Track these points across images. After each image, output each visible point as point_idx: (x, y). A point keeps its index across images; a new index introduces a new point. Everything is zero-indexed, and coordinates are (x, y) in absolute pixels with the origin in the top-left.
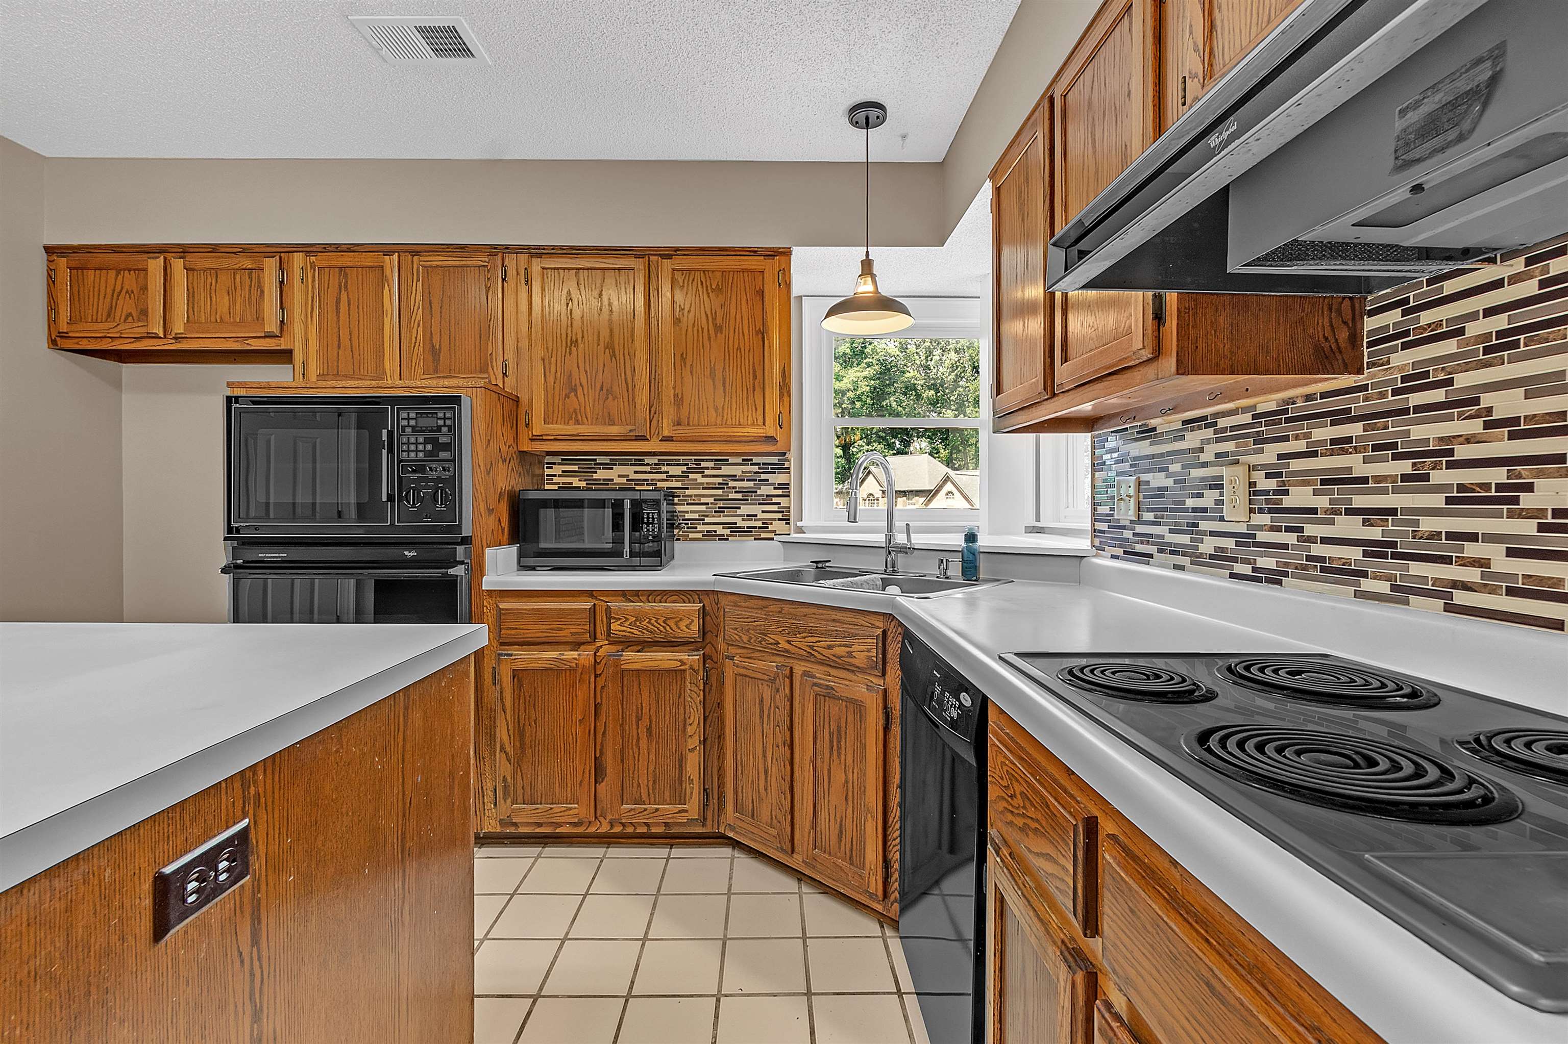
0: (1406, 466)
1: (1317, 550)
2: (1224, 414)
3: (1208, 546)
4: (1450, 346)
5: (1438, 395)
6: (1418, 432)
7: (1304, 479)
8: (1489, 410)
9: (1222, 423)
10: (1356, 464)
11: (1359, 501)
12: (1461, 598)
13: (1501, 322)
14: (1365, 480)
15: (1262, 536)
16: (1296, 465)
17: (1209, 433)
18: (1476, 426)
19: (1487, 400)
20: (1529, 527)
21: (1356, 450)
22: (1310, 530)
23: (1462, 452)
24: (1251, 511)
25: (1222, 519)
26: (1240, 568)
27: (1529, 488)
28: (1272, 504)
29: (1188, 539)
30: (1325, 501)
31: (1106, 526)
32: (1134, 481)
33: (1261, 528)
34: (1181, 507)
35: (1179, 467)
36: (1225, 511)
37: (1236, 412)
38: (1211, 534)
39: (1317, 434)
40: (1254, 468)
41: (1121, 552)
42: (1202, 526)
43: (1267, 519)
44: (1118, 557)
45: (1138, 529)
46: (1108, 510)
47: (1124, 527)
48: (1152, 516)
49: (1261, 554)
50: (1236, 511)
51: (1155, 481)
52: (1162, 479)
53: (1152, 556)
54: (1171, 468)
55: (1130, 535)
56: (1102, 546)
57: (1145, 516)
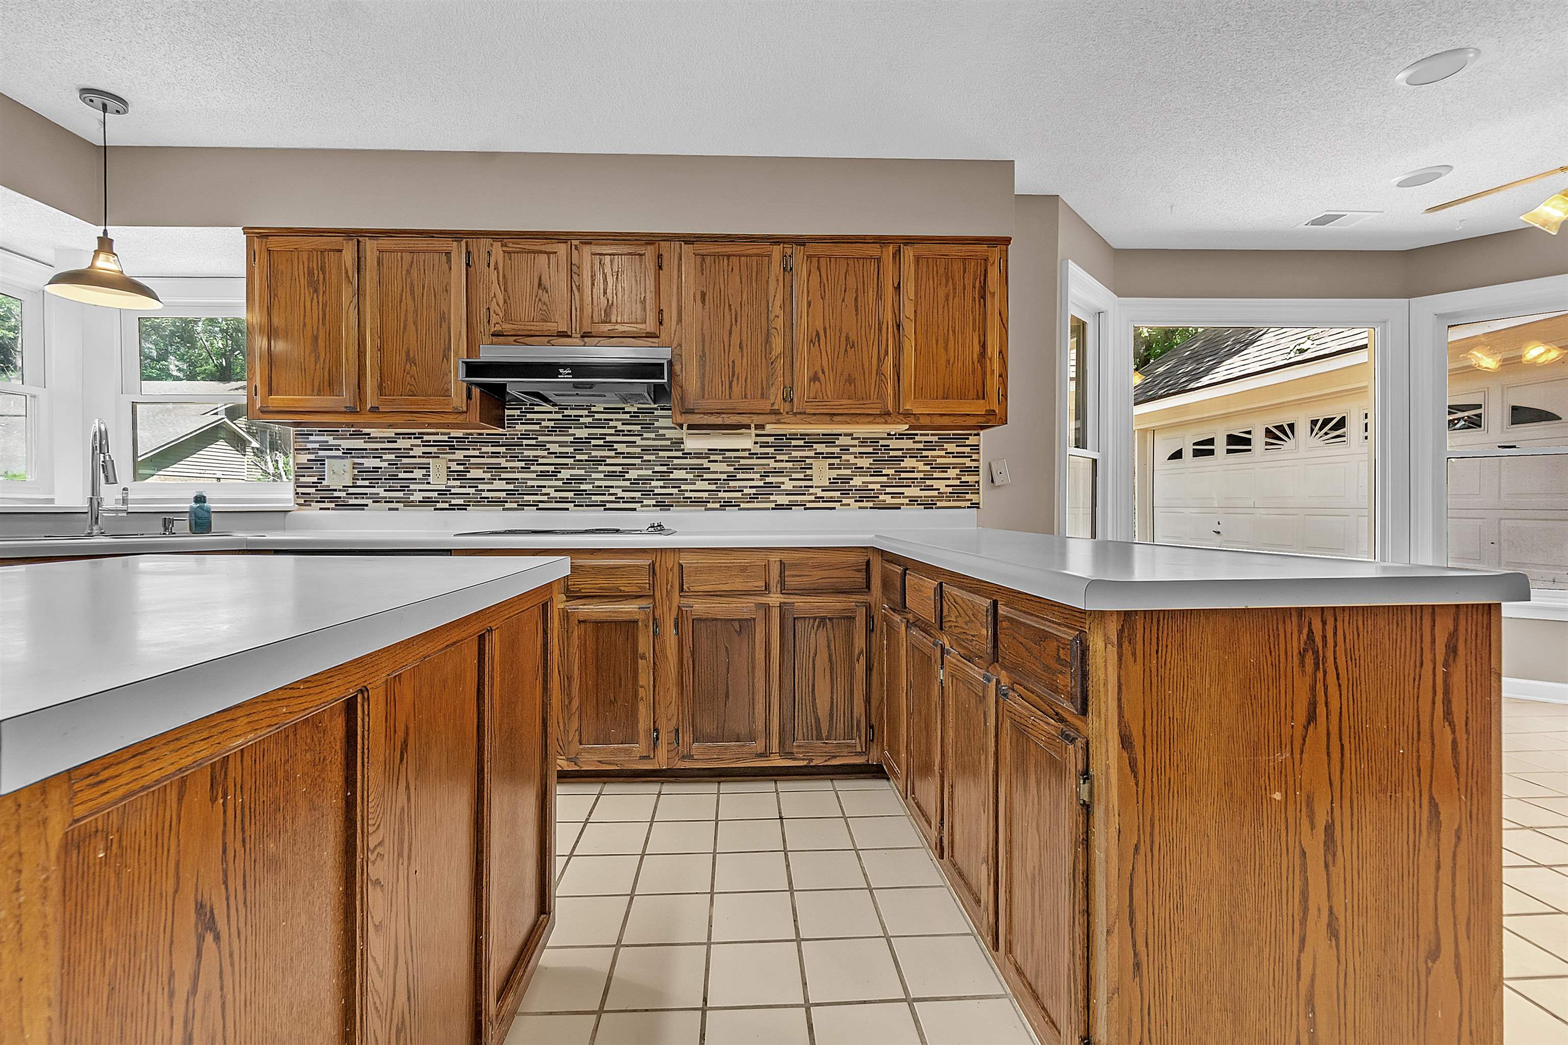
0: (523, 464)
1: (484, 494)
2: (428, 434)
3: (418, 496)
4: (537, 427)
5: (533, 442)
6: (526, 453)
7: (478, 466)
8: (549, 449)
9: (426, 438)
10: (503, 462)
11: (503, 476)
12: (541, 505)
13: (552, 424)
14: (507, 468)
15: (453, 491)
16: (473, 460)
17: (418, 442)
18: (545, 453)
19: (548, 446)
20: (560, 483)
21: (502, 457)
22: (480, 487)
23: (541, 461)
24: (448, 479)
25: (429, 483)
26: (439, 505)
27: (560, 472)
28: (461, 476)
29: (401, 494)
30: (489, 475)
31: (313, 490)
32: (348, 462)
33: (454, 487)
34: (394, 478)
35: (393, 457)
36: (431, 480)
37: (437, 434)
38: (420, 490)
39: (484, 449)
40: (450, 460)
41: (332, 505)
42: (412, 487)
43: (458, 483)
44: (328, 509)
45: (351, 490)
46: (315, 479)
47: (335, 490)
48: (367, 483)
49: (454, 498)
50: (438, 479)
51: (370, 463)
52: (376, 463)
53: (367, 505)
54: (385, 457)
55: (343, 494)
56: (307, 504)
57: (359, 483)
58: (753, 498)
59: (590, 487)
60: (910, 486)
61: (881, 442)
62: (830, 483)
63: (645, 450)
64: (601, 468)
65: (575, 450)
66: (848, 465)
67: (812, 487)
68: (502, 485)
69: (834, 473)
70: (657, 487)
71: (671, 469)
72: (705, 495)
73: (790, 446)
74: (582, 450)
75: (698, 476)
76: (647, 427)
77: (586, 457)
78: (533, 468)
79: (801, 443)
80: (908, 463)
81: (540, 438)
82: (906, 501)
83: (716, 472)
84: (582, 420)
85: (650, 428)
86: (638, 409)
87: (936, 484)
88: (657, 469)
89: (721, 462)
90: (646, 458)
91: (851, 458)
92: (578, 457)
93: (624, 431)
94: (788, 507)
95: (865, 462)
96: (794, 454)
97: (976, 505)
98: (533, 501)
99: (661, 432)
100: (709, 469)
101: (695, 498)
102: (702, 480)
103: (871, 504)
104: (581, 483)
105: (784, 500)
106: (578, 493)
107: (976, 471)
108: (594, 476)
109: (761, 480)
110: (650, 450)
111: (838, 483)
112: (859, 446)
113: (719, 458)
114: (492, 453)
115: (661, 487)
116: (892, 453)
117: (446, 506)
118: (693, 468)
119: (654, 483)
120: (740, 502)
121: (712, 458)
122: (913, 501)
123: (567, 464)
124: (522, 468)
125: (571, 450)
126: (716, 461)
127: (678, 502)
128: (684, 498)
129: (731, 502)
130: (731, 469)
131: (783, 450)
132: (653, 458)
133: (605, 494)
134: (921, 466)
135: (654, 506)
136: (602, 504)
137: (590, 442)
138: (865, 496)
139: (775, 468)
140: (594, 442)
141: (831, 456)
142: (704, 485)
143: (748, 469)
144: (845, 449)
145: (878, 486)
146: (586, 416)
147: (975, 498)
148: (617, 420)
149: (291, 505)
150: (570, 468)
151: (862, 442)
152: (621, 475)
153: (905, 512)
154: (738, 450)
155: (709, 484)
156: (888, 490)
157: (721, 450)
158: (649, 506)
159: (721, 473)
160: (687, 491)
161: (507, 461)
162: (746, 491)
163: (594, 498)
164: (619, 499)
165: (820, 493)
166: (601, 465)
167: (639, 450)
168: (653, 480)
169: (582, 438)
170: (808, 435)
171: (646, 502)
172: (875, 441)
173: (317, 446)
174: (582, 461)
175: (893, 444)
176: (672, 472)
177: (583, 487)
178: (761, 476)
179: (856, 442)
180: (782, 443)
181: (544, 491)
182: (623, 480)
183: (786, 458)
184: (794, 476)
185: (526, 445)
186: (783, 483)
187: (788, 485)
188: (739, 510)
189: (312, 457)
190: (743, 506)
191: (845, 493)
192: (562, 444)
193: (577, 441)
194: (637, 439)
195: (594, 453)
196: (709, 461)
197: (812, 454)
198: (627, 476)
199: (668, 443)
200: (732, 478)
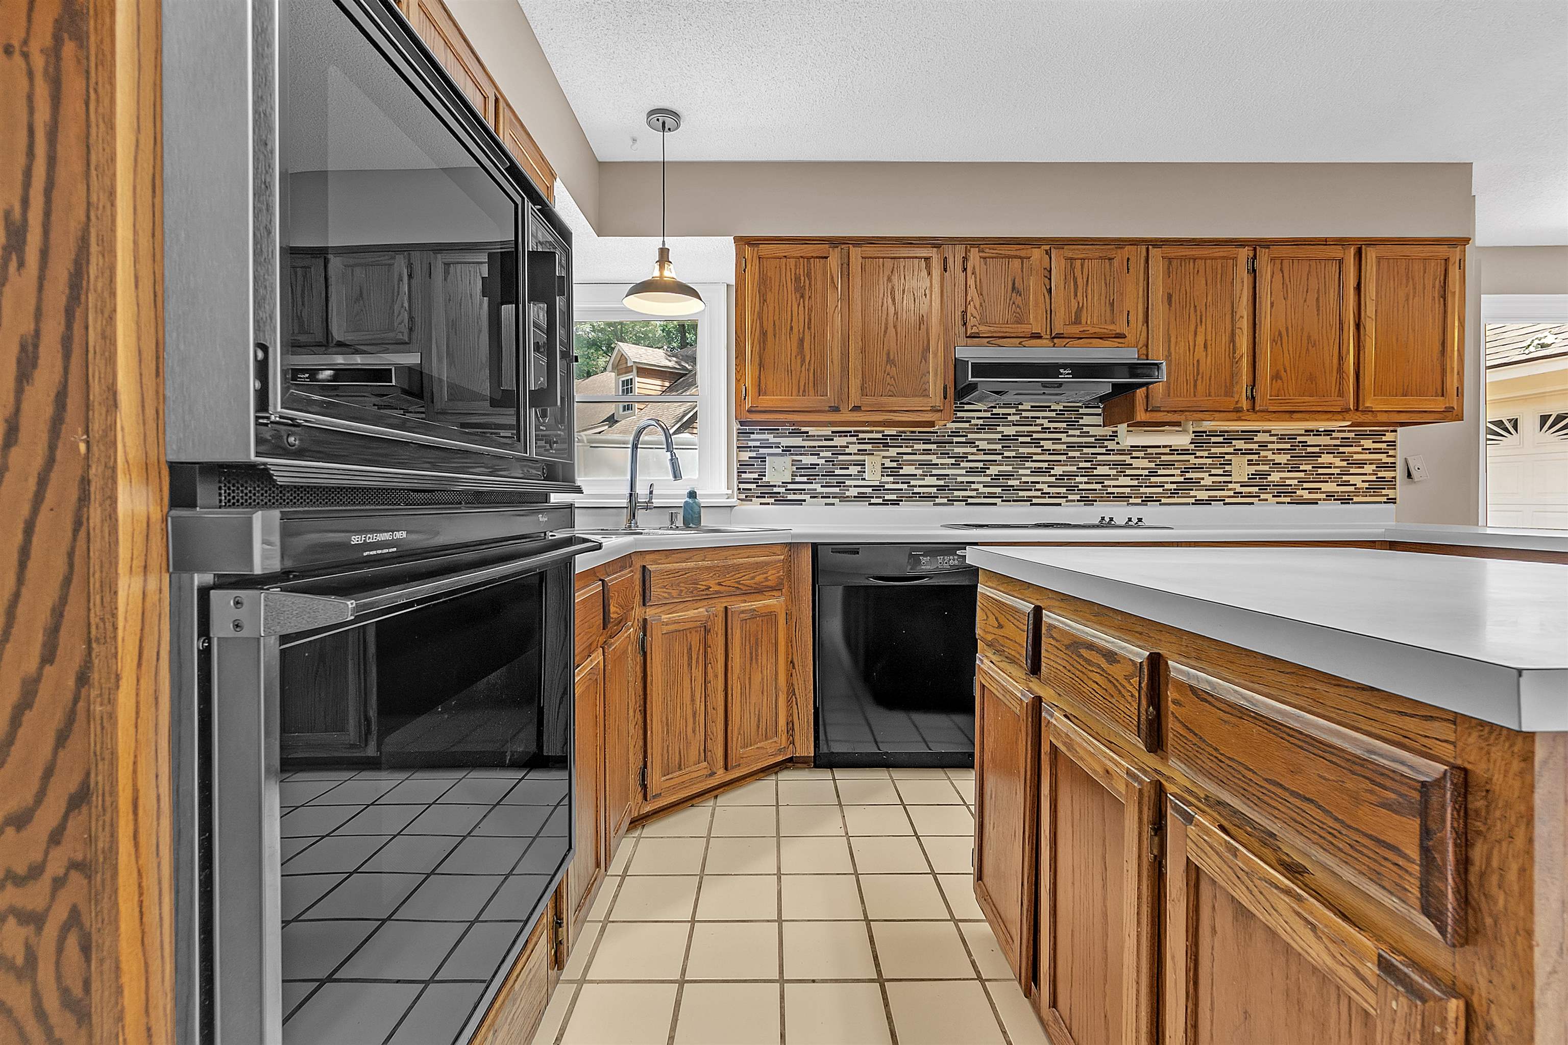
0: (953, 461)
1: (916, 490)
2: (863, 432)
3: (853, 492)
4: (967, 425)
5: (963, 439)
6: (956, 450)
7: (911, 463)
8: (978, 446)
9: (861, 436)
10: (934, 459)
11: (934, 472)
12: (970, 500)
13: (981, 422)
14: (937, 465)
15: (887, 486)
16: (905, 457)
17: (854, 439)
18: (974, 450)
19: (977, 443)
20: (989, 479)
21: (934, 454)
22: (913, 483)
23: (970, 457)
24: (882, 475)
25: (864, 479)
26: (873, 501)
27: (988, 468)
28: (894, 472)
29: (837, 490)
30: (920, 472)
31: (753, 486)
32: (788, 459)
33: (887, 483)
34: (831, 474)
35: (829, 454)
36: (866, 476)
37: (872, 432)
38: (855, 486)
39: (916, 447)
40: (884, 457)
41: (772, 500)
42: (848, 483)
43: (891, 479)
44: (768, 504)
45: (790, 486)
46: (756, 476)
47: (775, 486)
48: (805, 479)
49: (888, 494)
50: (873, 476)
51: (808, 460)
52: (814, 460)
53: (805, 501)
54: (822, 454)
55: (782, 490)
56: (748, 499)
57: (798, 479)
58: (1174, 493)
59: (1017, 483)
60: (1327, 482)
61: (1299, 439)
62: (1249, 479)
63: (1071, 446)
64: (1027, 464)
65: (1003, 447)
66: (1266, 461)
67: (1231, 482)
68: (933, 481)
69: (1252, 470)
70: (1081, 483)
71: (1095, 465)
72: (1128, 490)
73: (1210, 443)
74: (1010, 447)
75: (1121, 472)
76: (1072, 424)
77: (1013, 454)
78: (962, 464)
79: (1221, 439)
80: (1326, 459)
81: (970, 436)
82: (1324, 496)
83: (1138, 468)
84: (1010, 418)
85: (1075, 425)
86: (1064, 407)
87: (1352, 479)
88: (1081, 465)
89: (1143, 458)
90: (1071, 454)
91: (1269, 454)
92: (1006, 454)
93: (1050, 428)
94: (1208, 502)
95: (1283, 459)
96: (1213, 450)
97: (1392, 501)
98: (962, 497)
99: (1085, 429)
100: (1131, 465)
101: (1117, 493)
102: (1124, 476)
103: (1288, 500)
104: (1008, 479)
105: (1203, 495)
106: (1006, 488)
107: (1392, 467)
108: (1021, 472)
109: (1182, 476)
110: (1074, 447)
111: (1256, 478)
112: (1278, 443)
113: (1141, 454)
114: (923, 450)
115: (1086, 483)
116: (1309, 449)
117: (880, 501)
118: (1116, 464)
119: (1078, 479)
120: (1162, 497)
121: (1135, 454)
122: (1330, 496)
123: (996, 461)
124: (952, 464)
125: (999, 447)
126: (1138, 458)
127: (1102, 497)
128: (1107, 493)
129: (1153, 497)
130: (1153, 465)
131: (1203, 447)
132: (1077, 454)
133: (1031, 490)
134: (1337, 462)
135: (1078, 501)
136: (1029, 500)
137: (1018, 440)
138: (1283, 491)
139: (1195, 464)
140: (1021, 439)
141: (1250, 452)
142: (1127, 481)
143: (1169, 465)
144: (1263, 445)
145: (1295, 482)
146: (1014, 414)
147: (1391, 493)
148: (1044, 418)
149: (734, 501)
150: (998, 465)
151: (1280, 439)
152: (1047, 472)
153: (1323, 507)
154: (1159, 447)
155: (1131, 479)
156: (1306, 485)
157: (1143, 447)
158: (1074, 501)
159: (1143, 469)
160: (1110, 486)
161: (937, 458)
162: (1167, 486)
163: (1021, 493)
164: (1044, 494)
165: (1239, 489)
166: (1028, 461)
167: (1064, 447)
168: (1078, 476)
169: (1010, 436)
170: (1227, 432)
171: (1070, 497)
172: (1293, 437)
173: (758, 444)
174: (1010, 457)
175: (1311, 440)
176: (1096, 468)
177: (1010, 483)
178: (1181, 472)
179: (1274, 439)
180: (1202, 439)
181: (973, 486)
182: (1049, 476)
183: (1205, 454)
184: (1214, 472)
185: (956, 443)
186: (1203, 479)
187: (1208, 481)
188: (1160, 504)
189: (754, 454)
190: (1164, 501)
191: (1263, 488)
192: (990, 441)
193: (1006, 438)
194: (1063, 436)
195: (1021, 450)
196: (1131, 458)
197: (1231, 450)
198: (1052, 472)
199: (1092, 440)
200: (1153, 473)
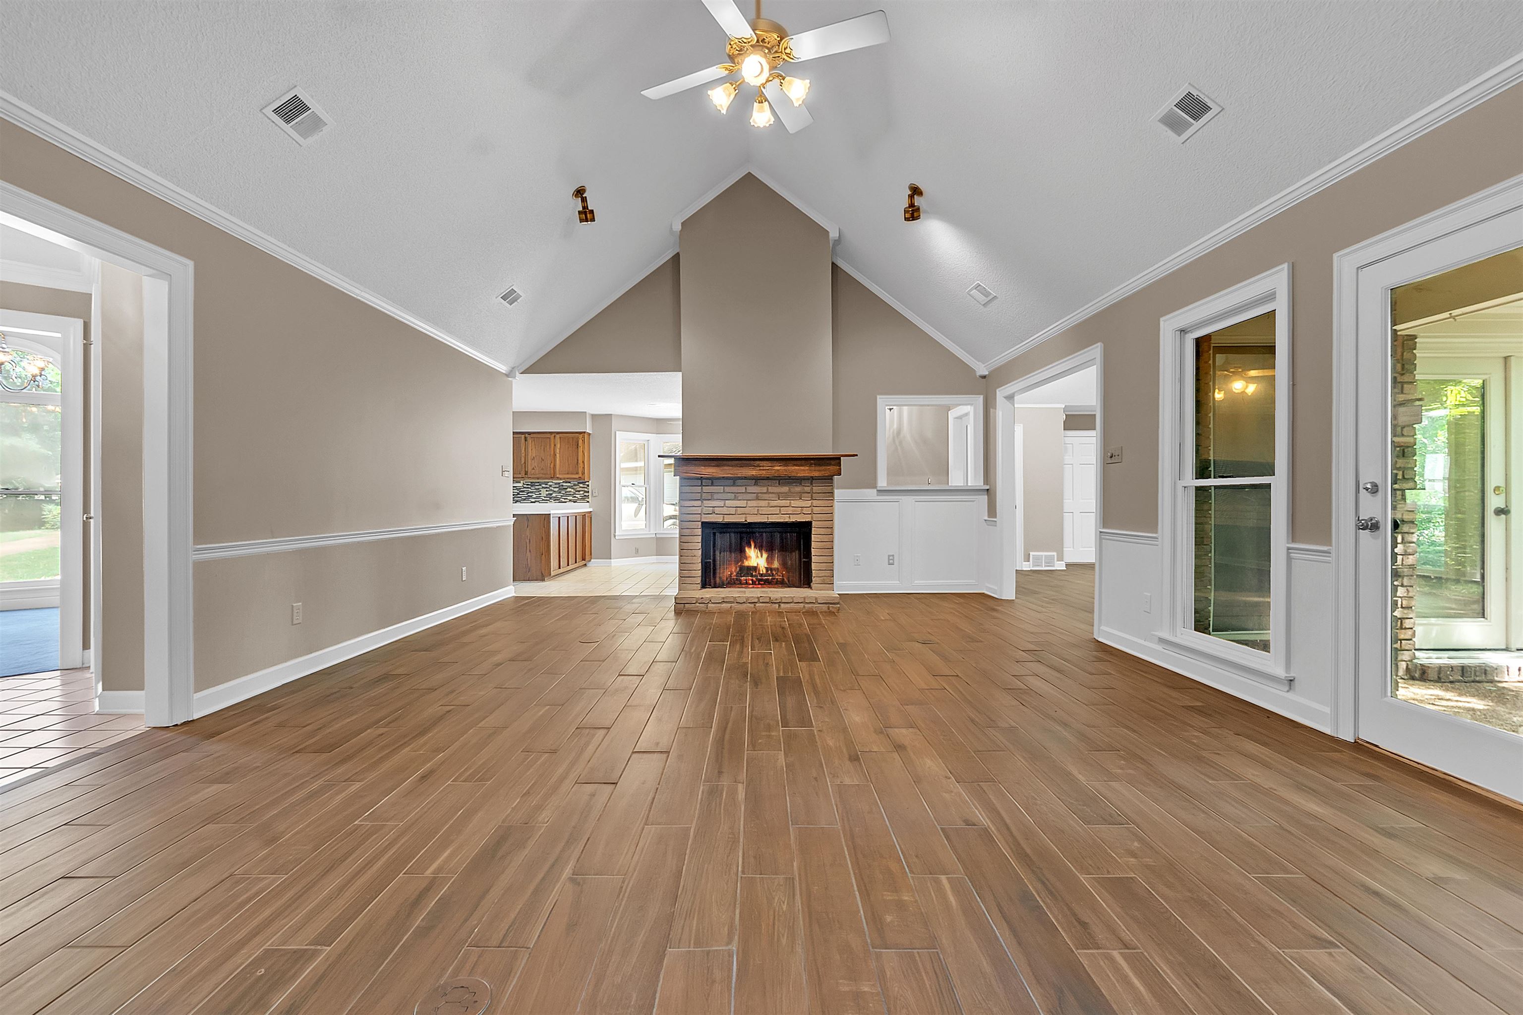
58: (524, 500)
60: (570, 496)
61: (561, 484)
62: (546, 495)
66: (551, 490)
67: (541, 496)
69: (547, 493)
79: (538, 484)
80: (569, 490)
87: (577, 496)
89: (516, 490)
91: (552, 489)
94: (534, 502)
95: (556, 490)
96: (536, 487)
97: (588, 502)
103: (558, 502)
105: (533, 500)
107: (588, 492)
109: (527, 495)
111: (549, 495)
116: (564, 487)
122: (570, 500)
129: (519, 501)
130: (519, 492)
134: (572, 490)
138: (556, 499)
139: (531, 491)
141: (547, 488)
143: (524, 491)
144: (550, 486)
145: (560, 496)
147: (588, 500)
153: (568, 504)
154: (521, 486)
156: (563, 497)
162: (523, 498)
165: (543, 498)
170: (540, 482)
175: (564, 484)
179: (554, 484)
180: (533, 484)
183: (534, 489)
184: (536, 493)
187: (535, 496)
188: (521, 503)
191: (551, 498)
197: (541, 487)
200: (518, 494)
